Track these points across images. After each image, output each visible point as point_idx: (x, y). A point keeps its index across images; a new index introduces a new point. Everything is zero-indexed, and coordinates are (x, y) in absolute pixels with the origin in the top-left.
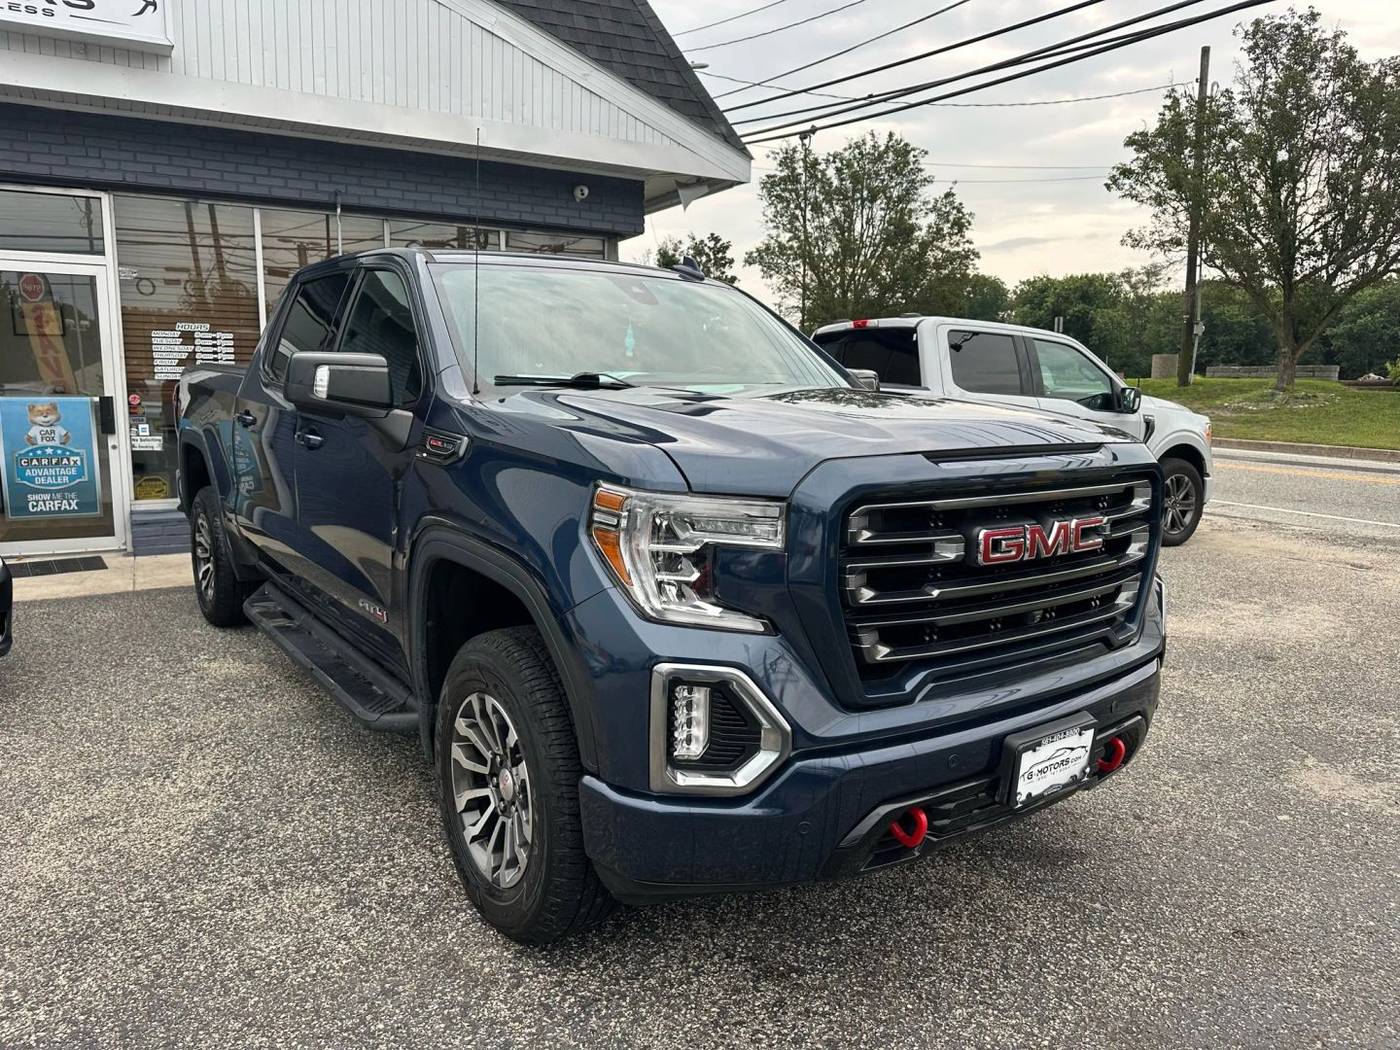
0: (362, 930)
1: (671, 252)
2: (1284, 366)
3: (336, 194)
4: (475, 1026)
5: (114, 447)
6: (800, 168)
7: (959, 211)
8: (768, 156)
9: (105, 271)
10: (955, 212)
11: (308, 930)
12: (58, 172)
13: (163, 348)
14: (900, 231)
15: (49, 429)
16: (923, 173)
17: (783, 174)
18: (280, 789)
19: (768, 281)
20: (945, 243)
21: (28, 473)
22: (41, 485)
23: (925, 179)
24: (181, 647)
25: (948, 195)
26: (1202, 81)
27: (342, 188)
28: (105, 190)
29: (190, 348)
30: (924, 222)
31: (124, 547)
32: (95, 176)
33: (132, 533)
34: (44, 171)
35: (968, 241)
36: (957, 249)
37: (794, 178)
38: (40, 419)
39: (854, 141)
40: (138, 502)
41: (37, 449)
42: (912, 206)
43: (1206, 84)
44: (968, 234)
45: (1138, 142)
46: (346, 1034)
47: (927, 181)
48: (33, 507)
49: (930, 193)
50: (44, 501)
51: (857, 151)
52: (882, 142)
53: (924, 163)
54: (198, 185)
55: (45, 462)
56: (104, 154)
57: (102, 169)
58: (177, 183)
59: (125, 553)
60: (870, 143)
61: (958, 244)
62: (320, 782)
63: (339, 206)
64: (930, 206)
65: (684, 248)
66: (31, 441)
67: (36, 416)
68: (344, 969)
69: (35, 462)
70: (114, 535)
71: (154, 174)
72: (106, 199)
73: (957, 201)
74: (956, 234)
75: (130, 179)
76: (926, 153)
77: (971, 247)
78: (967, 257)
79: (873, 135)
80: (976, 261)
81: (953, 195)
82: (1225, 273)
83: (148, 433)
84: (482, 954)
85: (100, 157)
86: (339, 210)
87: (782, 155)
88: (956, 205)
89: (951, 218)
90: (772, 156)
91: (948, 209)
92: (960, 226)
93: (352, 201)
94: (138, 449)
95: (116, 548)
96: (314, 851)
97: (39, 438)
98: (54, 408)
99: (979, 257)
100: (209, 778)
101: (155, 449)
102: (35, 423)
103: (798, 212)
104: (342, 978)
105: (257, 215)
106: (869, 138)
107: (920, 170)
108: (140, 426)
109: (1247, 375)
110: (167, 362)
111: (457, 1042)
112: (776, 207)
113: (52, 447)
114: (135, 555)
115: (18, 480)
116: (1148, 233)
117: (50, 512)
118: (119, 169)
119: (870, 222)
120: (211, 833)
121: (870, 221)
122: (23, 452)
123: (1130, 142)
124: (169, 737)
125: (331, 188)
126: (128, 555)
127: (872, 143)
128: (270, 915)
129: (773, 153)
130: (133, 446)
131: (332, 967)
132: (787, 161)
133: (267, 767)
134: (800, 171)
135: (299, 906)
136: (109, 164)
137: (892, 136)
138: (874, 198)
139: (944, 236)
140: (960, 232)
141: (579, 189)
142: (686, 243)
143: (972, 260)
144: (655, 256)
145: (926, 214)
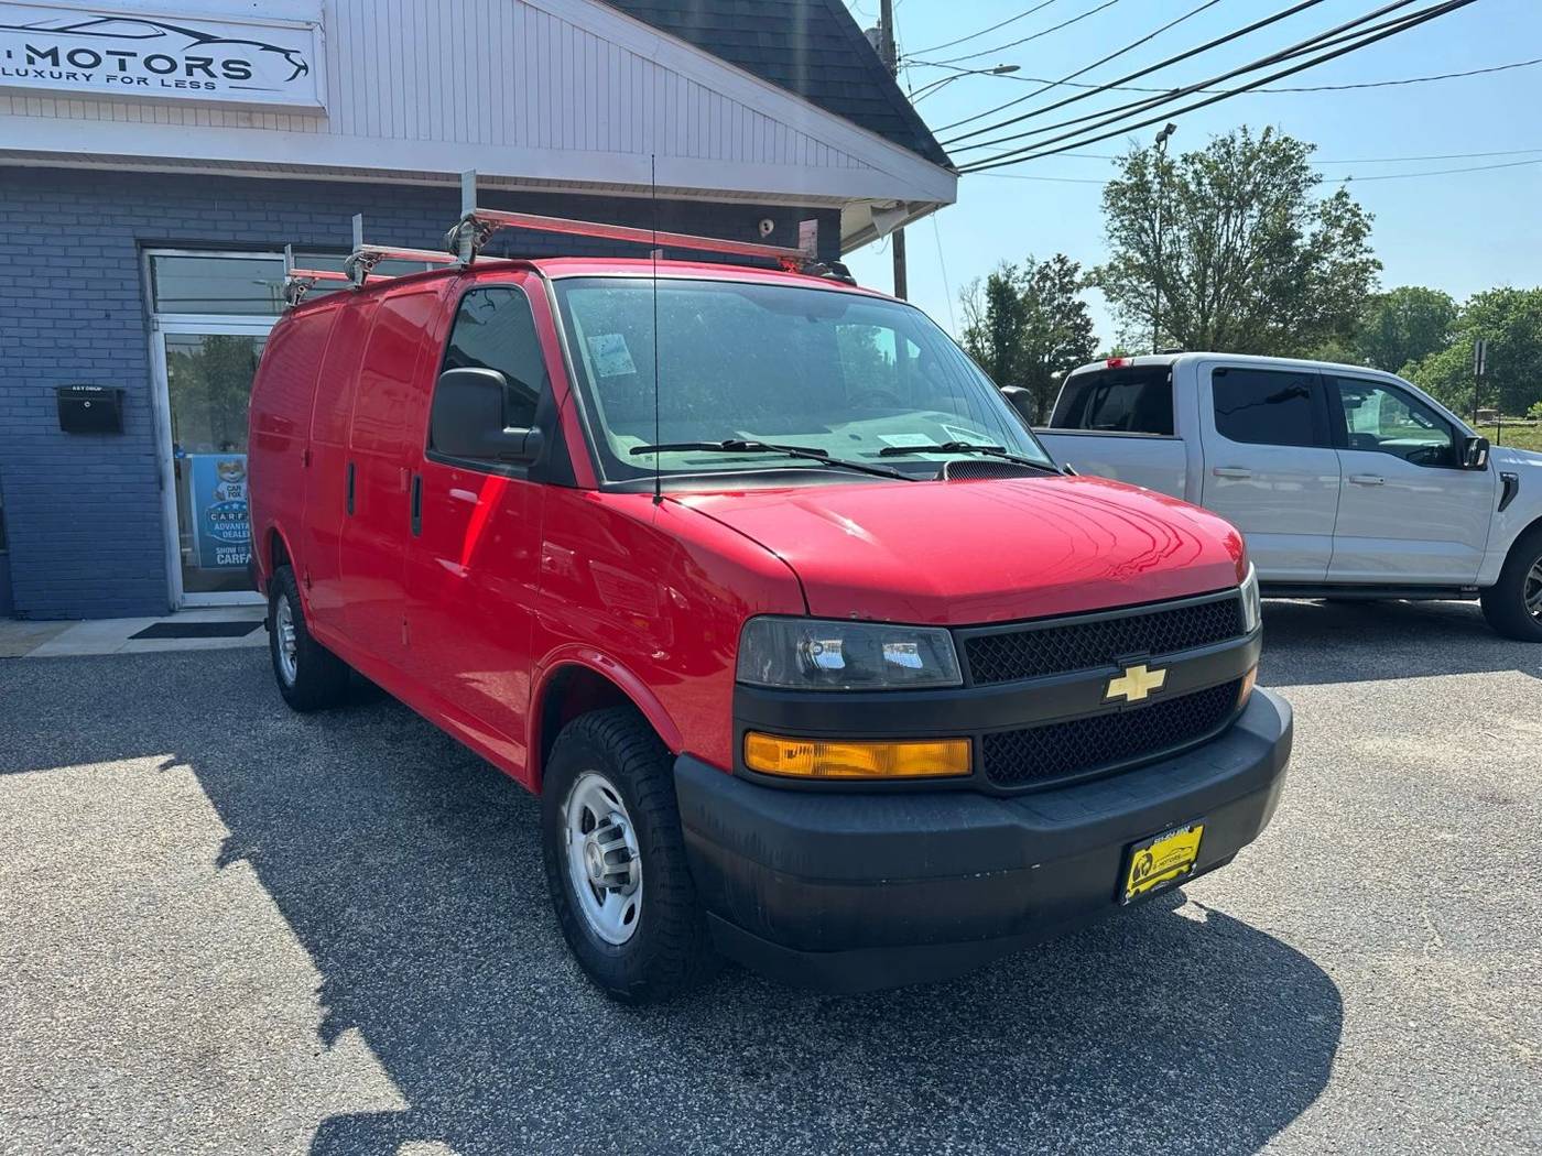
1: (1003, 279)
7: (1355, 215)
8: (1114, 163)
10: (1348, 215)
12: (241, 237)
14: (1279, 242)
15: (236, 486)
16: (1309, 172)
17: (1130, 182)
19: (1110, 305)
20: (1335, 254)
21: (217, 527)
22: (227, 539)
23: (1311, 179)
25: (1341, 195)
30: (1308, 230)
32: (275, 238)
34: (228, 237)
36: (1351, 260)
37: (1142, 187)
38: (227, 475)
39: (1221, 138)
41: (225, 504)
42: (1296, 211)
44: (1365, 242)
47: (1313, 181)
48: (222, 559)
49: (1317, 195)
50: (231, 554)
51: (1223, 150)
52: (1256, 138)
53: (1309, 160)
55: (232, 516)
57: (281, 232)
60: (1240, 141)
61: (1353, 255)
64: (1318, 211)
65: (1019, 273)
66: (220, 496)
67: (224, 472)
69: (223, 517)
73: (1351, 202)
74: (1351, 243)
75: (306, 239)
76: (1314, 147)
77: (1371, 257)
78: (1366, 270)
79: (1245, 130)
80: (1378, 273)
81: (1346, 195)
85: (279, 221)
87: (1130, 161)
88: (1349, 207)
89: (1344, 223)
90: (1119, 162)
91: (1339, 213)
92: (1356, 233)
97: (227, 495)
98: (240, 466)
99: (1382, 269)
102: (224, 480)
103: (1147, 224)
106: (1239, 134)
107: (1304, 168)
112: (1121, 220)
113: (238, 502)
115: (208, 534)
117: (236, 565)
119: (1239, 232)
122: (212, 507)
127: (1244, 140)
129: (1119, 158)
132: (1137, 166)
134: (1150, 177)
136: (286, 227)
137: (1269, 130)
138: (1243, 204)
139: (1334, 245)
140: (1356, 238)
141: (763, 223)
142: (1023, 267)
143: (1371, 272)
144: (985, 284)
145: (1312, 220)
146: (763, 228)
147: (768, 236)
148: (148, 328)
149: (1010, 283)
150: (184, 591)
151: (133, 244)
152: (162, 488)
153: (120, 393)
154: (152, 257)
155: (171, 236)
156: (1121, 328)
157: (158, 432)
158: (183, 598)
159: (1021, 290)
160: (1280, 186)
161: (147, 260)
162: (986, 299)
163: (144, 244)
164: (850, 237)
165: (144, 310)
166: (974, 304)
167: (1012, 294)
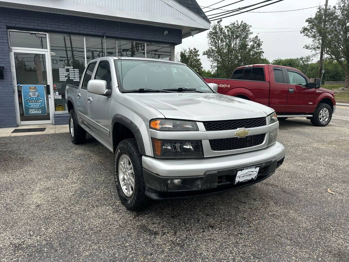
0: (120, 218)
1: (184, 53)
2: (347, 81)
3: (104, 33)
4: (153, 246)
5: (50, 98)
7: (259, 41)
9: (47, 53)
10: (258, 41)
11: (106, 218)
12: (36, 27)
13: (62, 73)
14: (244, 46)
15: (34, 93)
16: (250, 31)
17: (213, 32)
18: (96, 182)
19: (209, 59)
20: (255, 49)
21: (29, 104)
22: (32, 107)
23: (250, 33)
24: (68, 147)
25: (256, 37)
26: (326, 5)
27: (106, 32)
28: (47, 32)
29: (68, 73)
30: (250, 44)
31: (52, 123)
32: (45, 28)
33: (55, 119)
34: (32, 27)
35: (261, 49)
37: (216, 33)
38: (32, 90)
39: (232, 23)
40: (56, 112)
41: (31, 98)
42: (247, 40)
43: (327, 6)
44: (261, 47)
45: (309, 21)
46: (119, 246)
48: (31, 112)
49: (251, 36)
50: (33, 111)
51: (233, 26)
52: (240, 23)
53: (250, 29)
54: (70, 31)
55: (33, 101)
56: (47, 23)
57: (47, 27)
58: (65, 30)
59: (52, 124)
60: (236, 24)
61: (258, 50)
62: (106, 180)
63: (105, 36)
64: (251, 40)
65: (187, 51)
66: (30, 96)
67: (31, 90)
68: (117, 229)
69: (31, 101)
70: (50, 120)
71: (59, 28)
72: (47, 35)
73: (259, 38)
74: (258, 47)
75: (54, 29)
76: (251, 26)
77: (262, 50)
78: (261, 53)
81: (258, 37)
82: (331, 56)
83: (58, 94)
84: (153, 226)
85: (46, 24)
86: (105, 37)
87: (213, 27)
88: (258, 39)
89: (257, 43)
91: (256, 41)
92: (259, 45)
93: (109, 35)
94: (56, 98)
95: (51, 123)
96: (106, 198)
97: (32, 95)
98: (35, 88)
100: (77, 179)
101: (60, 98)
102: (31, 92)
103: (217, 41)
104: (116, 231)
105: (85, 39)
106: (236, 22)
108: (56, 93)
109: (335, 83)
110: (62, 76)
111: (149, 250)
112: (211, 40)
113: (35, 98)
114: (55, 125)
115: (27, 106)
116: (310, 45)
117: (35, 114)
118: (51, 27)
119: (236, 44)
120: (79, 192)
122: (28, 99)
123: (307, 21)
124: (67, 168)
125: (103, 32)
126: (54, 125)
128: (96, 214)
130: (54, 98)
131: (113, 228)
132: (215, 28)
133: (92, 176)
134: (218, 31)
135: (103, 212)
136: (49, 26)
137: (242, 22)
138: (237, 38)
139: (255, 47)
140: (259, 47)
141: (165, 31)
142: (188, 50)
143: (262, 54)
144: (180, 53)
145: (250, 42)
147: (166, 35)
148: (10, 50)
149: (185, 54)
150: (21, 121)
151: (6, 28)
152: (14, 94)
153: (3, 67)
154: (9, 31)
156: (211, 64)
157: (12, 79)
158: (20, 122)
159: (187, 54)
160: (244, 34)
161: (8, 32)
162: (180, 57)
163: (9, 28)
165: (8, 46)
166: (177, 58)
167: (185, 56)
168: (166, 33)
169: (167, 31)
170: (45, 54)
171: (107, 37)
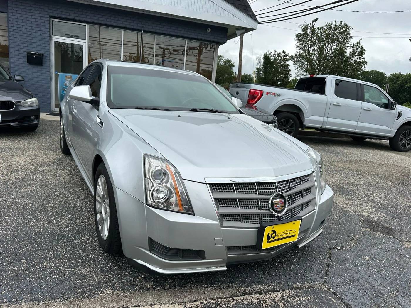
1: (268, 55)
3: (143, 27)
6: (309, 31)
7: (362, 48)
8: (299, 27)
9: (85, 44)
12: (76, 18)
14: (341, 53)
15: (70, 82)
16: (350, 35)
17: (303, 33)
19: (295, 65)
20: (355, 58)
21: (64, 92)
25: (359, 43)
27: (144, 26)
28: (87, 23)
30: (348, 51)
32: (85, 19)
34: (72, 18)
35: (363, 58)
36: (359, 60)
37: (306, 34)
38: (68, 79)
39: (328, 23)
42: (346, 45)
44: (364, 56)
47: (352, 38)
49: (353, 41)
51: (329, 27)
52: (338, 24)
53: (351, 32)
54: (108, 23)
57: (86, 18)
58: (103, 22)
60: (334, 24)
61: (360, 59)
63: (142, 30)
64: (352, 46)
65: (272, 54)
66: (66, 84)
67: (67, 78)
69: (66, 90)
71: (98, 20)
72: (87, 26)
73: (361, 44)
74: (360, 56)
75: (93, 21)
76: (353, 29)
77: (365, 60)
78: (363, 63)
79: (335, 21)
80: (365, 65)
85: (86, 15)
86: (142, 32)
87: (303, 27)
88: (360, 46)
92: (361, 53)
93: (147, 29)
98: (71, 77)
99: (367, 64)
102: (67, 80)
103: (306, 45)
105: (123, 32)
107: (350, 34)
112: (300, 43)
115: (62, 94)
118: (90, 18)
121: (330, 49)
122: (64, 87)
125: (141, 26)
127: (335, 24)
129: (301, 26)
132: (305, 29)
136: (88, 17)
137: (341, 22)
138: (333, 42)
139: (355, 56)
140: (362, 55)
141: (208, 29)
142: (273, 53)
144: (263, 57)
145: (351, 48)
146: (208, 30)
147: (209, 33)
148: (51, 39)
150: (55, 107)
151: (49, 17)
152: (51, 81)
153: (43, 55)
154: (52, 21)
155: (58, 16)
156: (297, 72)
157: (51, 66)
158: (55, 109)
159: (272, 59)
160: (343, 38)
161: (51, 21)
162: (263, 60)
163: (51, 17)
164: (230, 36)
165: (50, 34)
166: (260, 61)
167: (270, 59)
168: (209, 30)
169: (211, 28)
170: (83, 45)
171: (145, 31)
